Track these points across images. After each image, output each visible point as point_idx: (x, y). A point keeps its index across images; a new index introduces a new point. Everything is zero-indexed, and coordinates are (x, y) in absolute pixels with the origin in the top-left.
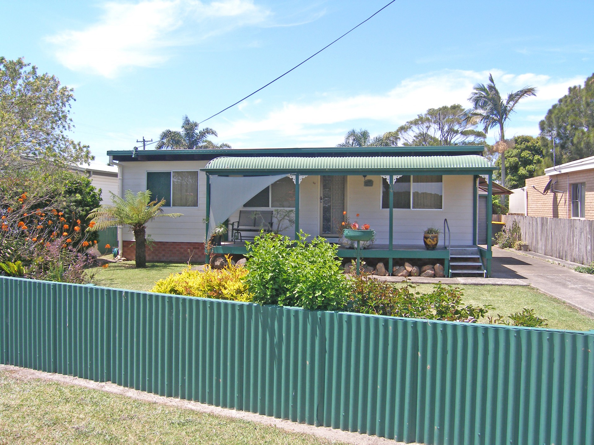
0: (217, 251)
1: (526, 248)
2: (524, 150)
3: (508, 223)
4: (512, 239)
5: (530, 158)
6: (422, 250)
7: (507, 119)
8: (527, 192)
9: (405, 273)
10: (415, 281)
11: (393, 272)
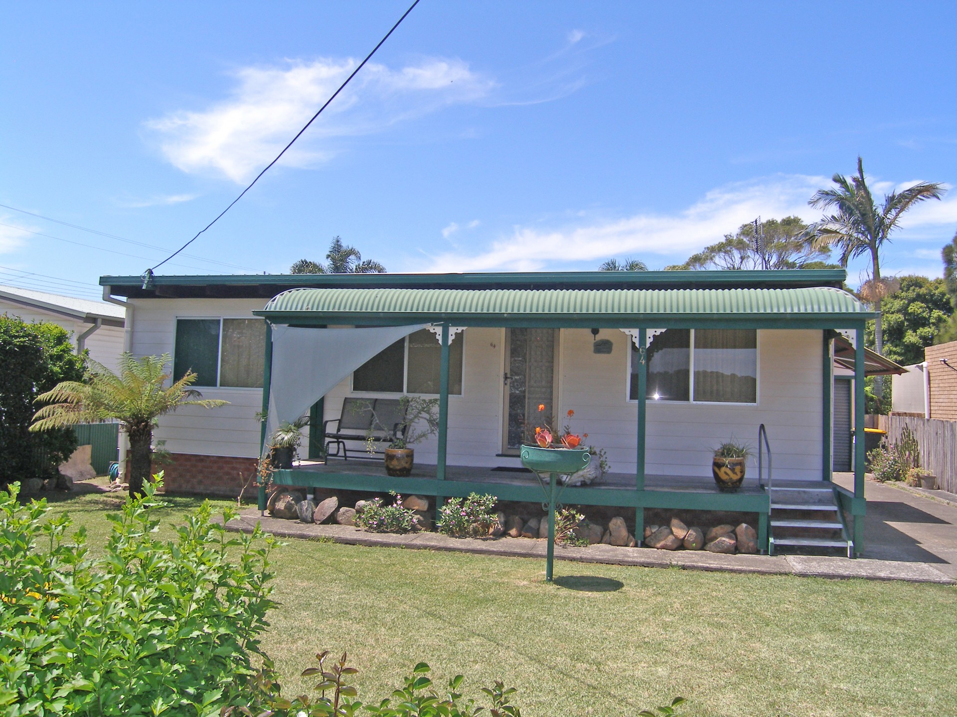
0: (281, 480)
1: (930, 483)
2: (913, 300)
3: (892, 432)
4: (902, 463)
5: (924, 314)
6: (709, 492)
7: (885, 241)
8: (929, 373)
9: (672, 542)
10: (689, 564)
11: (645, 538)
